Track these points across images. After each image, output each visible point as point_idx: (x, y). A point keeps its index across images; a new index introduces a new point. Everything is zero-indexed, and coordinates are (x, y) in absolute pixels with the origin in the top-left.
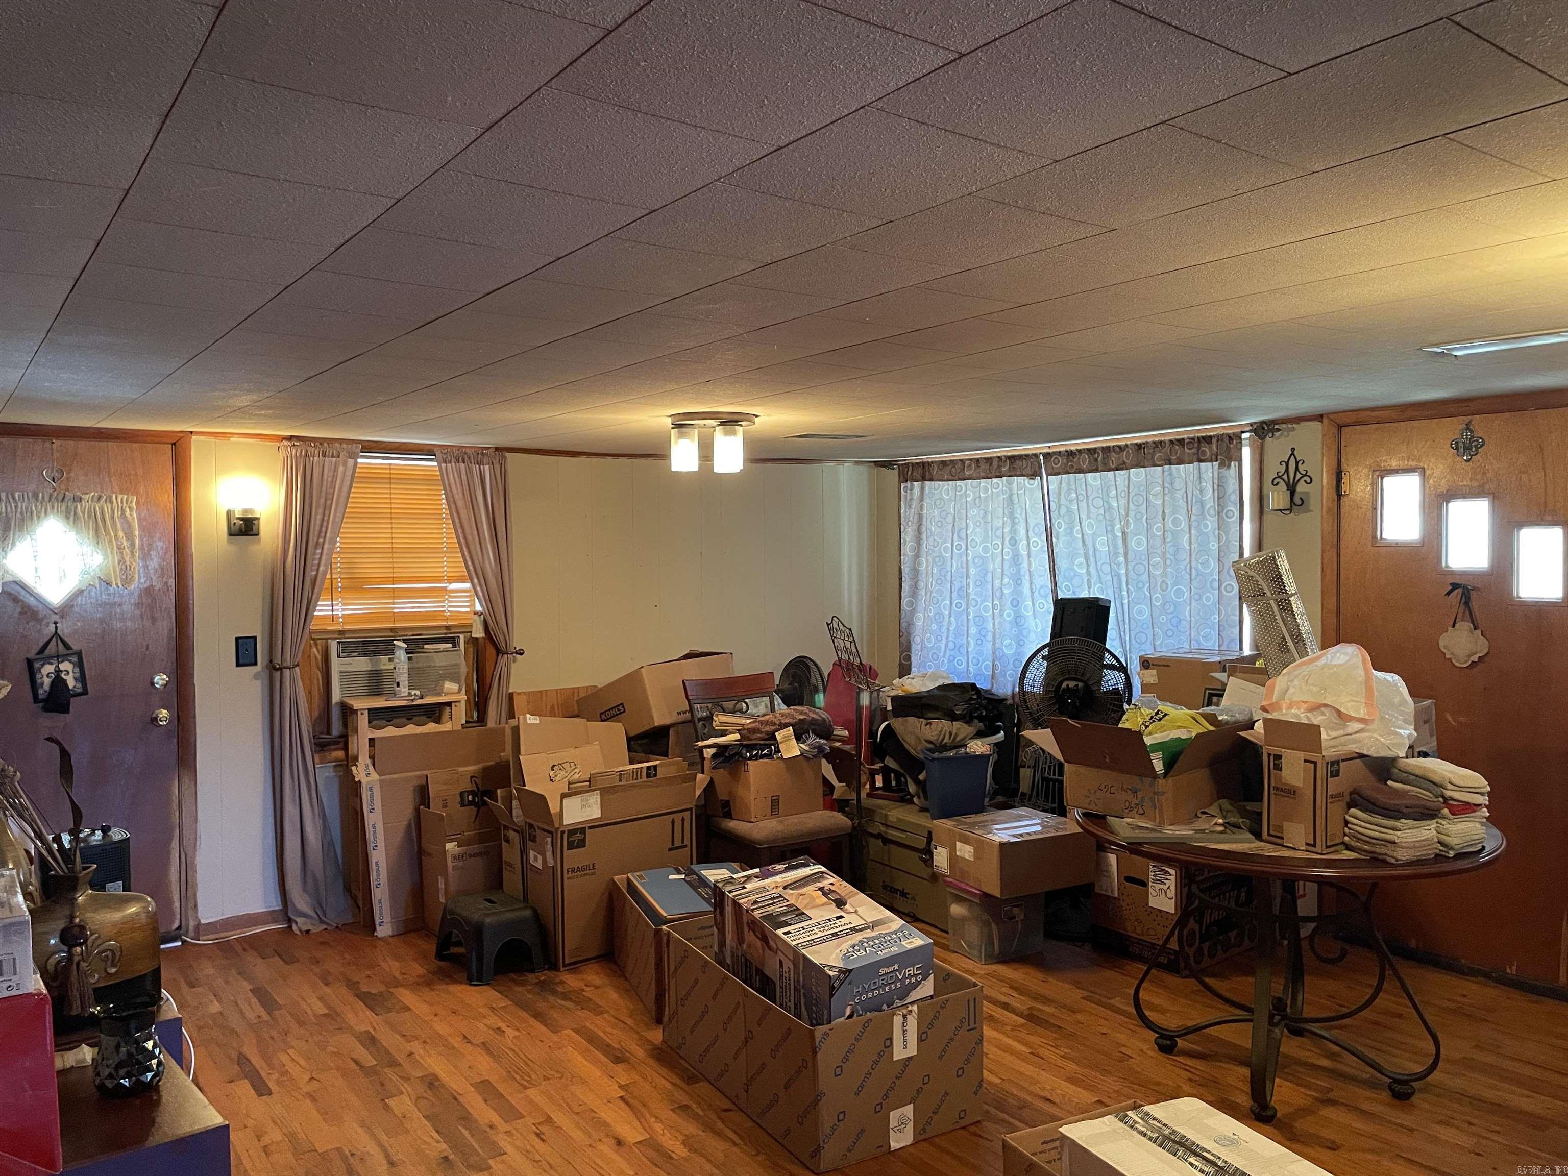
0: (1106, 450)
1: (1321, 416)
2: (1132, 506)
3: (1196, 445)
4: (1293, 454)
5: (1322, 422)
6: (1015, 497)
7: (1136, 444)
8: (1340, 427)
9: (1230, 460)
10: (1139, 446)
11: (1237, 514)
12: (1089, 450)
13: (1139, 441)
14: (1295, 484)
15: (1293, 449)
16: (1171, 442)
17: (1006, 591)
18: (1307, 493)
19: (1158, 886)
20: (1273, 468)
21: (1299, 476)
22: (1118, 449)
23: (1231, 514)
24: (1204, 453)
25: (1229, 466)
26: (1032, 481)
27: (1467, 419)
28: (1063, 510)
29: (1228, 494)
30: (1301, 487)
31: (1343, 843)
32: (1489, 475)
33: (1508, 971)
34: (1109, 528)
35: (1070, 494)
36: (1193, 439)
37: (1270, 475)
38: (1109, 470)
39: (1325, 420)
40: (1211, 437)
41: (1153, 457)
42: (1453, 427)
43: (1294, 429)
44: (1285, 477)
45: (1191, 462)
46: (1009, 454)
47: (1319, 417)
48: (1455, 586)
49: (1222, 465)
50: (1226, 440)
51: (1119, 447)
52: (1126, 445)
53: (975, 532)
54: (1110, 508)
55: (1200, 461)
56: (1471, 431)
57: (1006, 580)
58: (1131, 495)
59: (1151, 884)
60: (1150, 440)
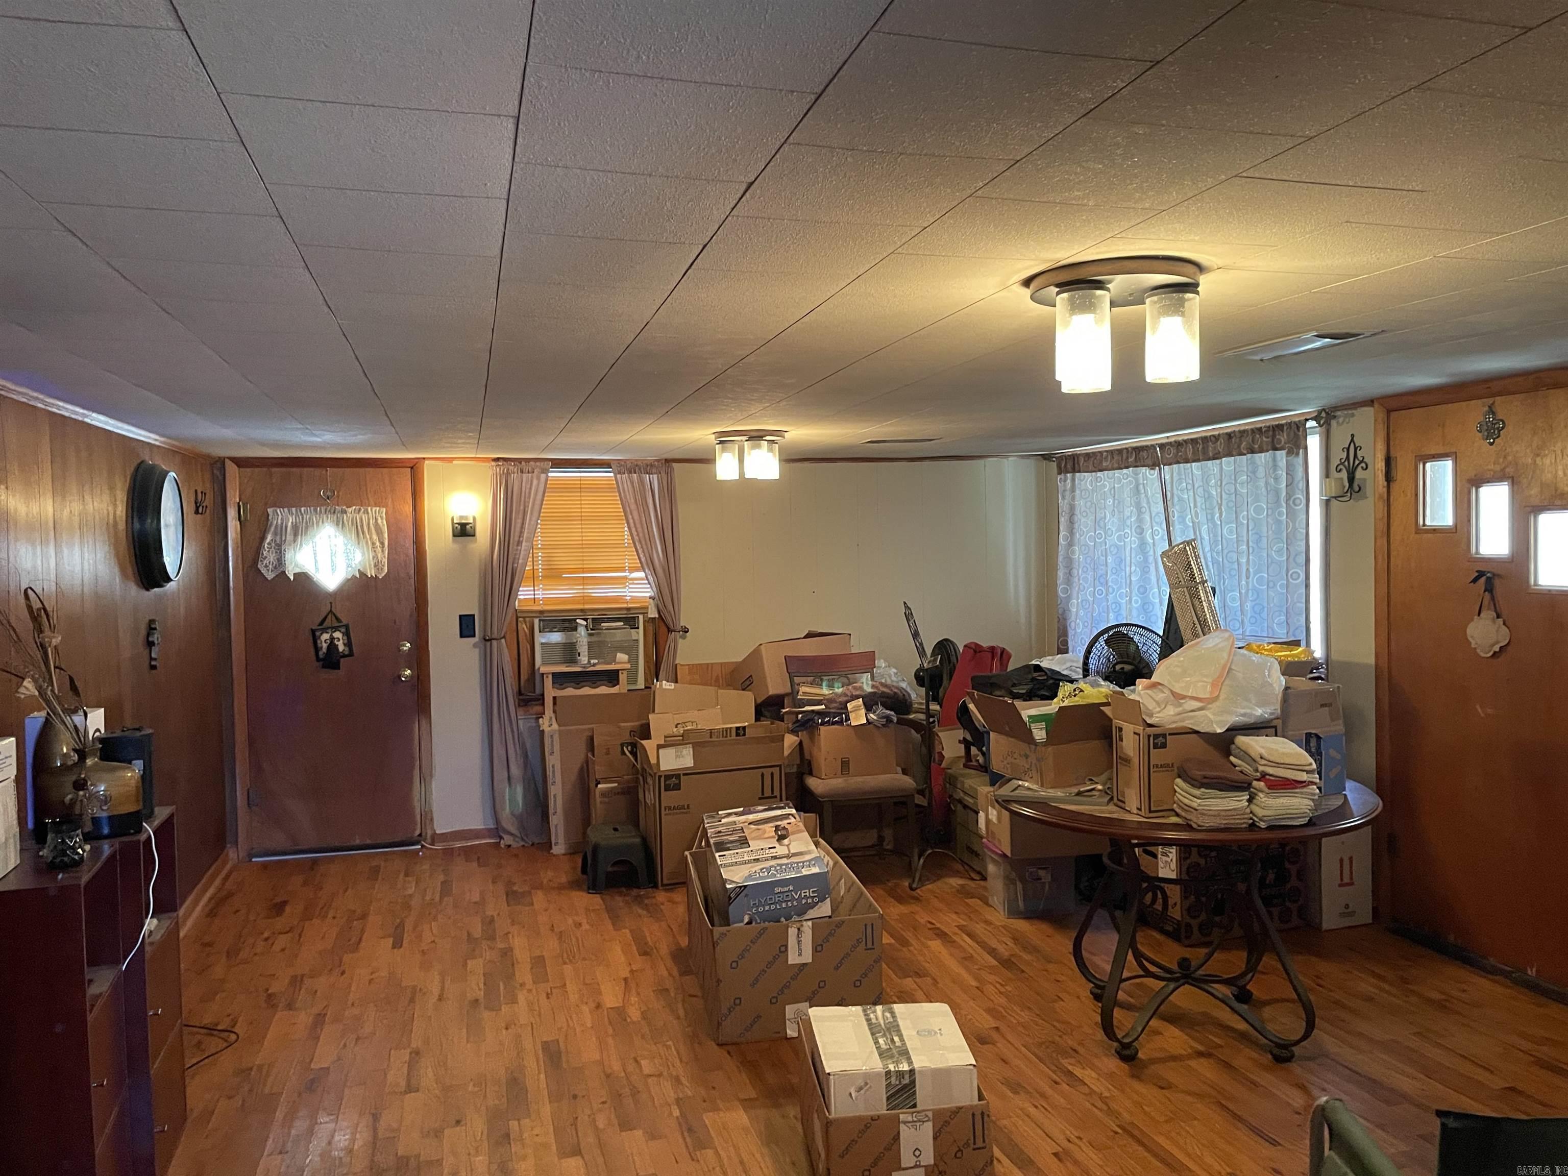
0: (1205, 439)
1: (1372, 401)
2: (1224, 496)
3: (1271, 433)
4: (1352, 440)
5: (1373, 406)
6: (1141, 487)
7: (1227, 434)
8: (1389, 412)
9: (1298, 448)
10: (1229, 436)
11: (1304, 501)
12: (1192, 440)
13: (1229, 430)
14: (1355, 469)
15: (1353, 436)
16: (1252, 430)
17: (1133, 579)
18: (1365, 480)
19: (1165, 858)
20: (1338, 455)
21: (1357, 462)
22: (1213, 439)
23: (1298, 502)
24: (1280, 441)
25: (1298, 454)
26: (1152, 471)
27: (1490, 401)
28: (1176, 499)
29: (1296, 482)
30: (1359, 474)
31: (1173, 810)
32: (1510, 458)
33: (1529, 972)
34: (1209, 516)
35: (1181, 483)
36: (1269, 427)
37: (1335, 462)
38: (1209, 459)
39: (1376, 405)
40: (1282, 425)
41: (1239, 447)
42: (1476, 411)
43: (1353, 415)
44: (1346, 463)
45: (1267, 451)
46: (1135, 445)
47: (1370, 402)
48: (1481, 574)
49: (1290, 453)
50: (1294, 427)
51: (1214, 436)
52: (1219, 435)
53: (1112, 522)
54: (1210, 496)
55: (1275, 449)
56: (1493, 413)
57: (1133, 568)
58: (1224, 483)
59: (1160, 856)
60: (1237, 429)
